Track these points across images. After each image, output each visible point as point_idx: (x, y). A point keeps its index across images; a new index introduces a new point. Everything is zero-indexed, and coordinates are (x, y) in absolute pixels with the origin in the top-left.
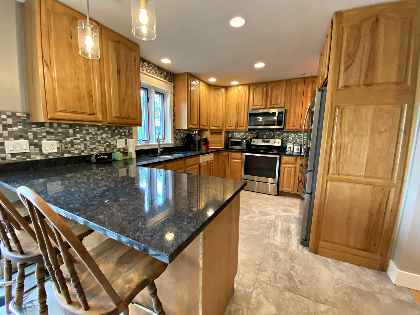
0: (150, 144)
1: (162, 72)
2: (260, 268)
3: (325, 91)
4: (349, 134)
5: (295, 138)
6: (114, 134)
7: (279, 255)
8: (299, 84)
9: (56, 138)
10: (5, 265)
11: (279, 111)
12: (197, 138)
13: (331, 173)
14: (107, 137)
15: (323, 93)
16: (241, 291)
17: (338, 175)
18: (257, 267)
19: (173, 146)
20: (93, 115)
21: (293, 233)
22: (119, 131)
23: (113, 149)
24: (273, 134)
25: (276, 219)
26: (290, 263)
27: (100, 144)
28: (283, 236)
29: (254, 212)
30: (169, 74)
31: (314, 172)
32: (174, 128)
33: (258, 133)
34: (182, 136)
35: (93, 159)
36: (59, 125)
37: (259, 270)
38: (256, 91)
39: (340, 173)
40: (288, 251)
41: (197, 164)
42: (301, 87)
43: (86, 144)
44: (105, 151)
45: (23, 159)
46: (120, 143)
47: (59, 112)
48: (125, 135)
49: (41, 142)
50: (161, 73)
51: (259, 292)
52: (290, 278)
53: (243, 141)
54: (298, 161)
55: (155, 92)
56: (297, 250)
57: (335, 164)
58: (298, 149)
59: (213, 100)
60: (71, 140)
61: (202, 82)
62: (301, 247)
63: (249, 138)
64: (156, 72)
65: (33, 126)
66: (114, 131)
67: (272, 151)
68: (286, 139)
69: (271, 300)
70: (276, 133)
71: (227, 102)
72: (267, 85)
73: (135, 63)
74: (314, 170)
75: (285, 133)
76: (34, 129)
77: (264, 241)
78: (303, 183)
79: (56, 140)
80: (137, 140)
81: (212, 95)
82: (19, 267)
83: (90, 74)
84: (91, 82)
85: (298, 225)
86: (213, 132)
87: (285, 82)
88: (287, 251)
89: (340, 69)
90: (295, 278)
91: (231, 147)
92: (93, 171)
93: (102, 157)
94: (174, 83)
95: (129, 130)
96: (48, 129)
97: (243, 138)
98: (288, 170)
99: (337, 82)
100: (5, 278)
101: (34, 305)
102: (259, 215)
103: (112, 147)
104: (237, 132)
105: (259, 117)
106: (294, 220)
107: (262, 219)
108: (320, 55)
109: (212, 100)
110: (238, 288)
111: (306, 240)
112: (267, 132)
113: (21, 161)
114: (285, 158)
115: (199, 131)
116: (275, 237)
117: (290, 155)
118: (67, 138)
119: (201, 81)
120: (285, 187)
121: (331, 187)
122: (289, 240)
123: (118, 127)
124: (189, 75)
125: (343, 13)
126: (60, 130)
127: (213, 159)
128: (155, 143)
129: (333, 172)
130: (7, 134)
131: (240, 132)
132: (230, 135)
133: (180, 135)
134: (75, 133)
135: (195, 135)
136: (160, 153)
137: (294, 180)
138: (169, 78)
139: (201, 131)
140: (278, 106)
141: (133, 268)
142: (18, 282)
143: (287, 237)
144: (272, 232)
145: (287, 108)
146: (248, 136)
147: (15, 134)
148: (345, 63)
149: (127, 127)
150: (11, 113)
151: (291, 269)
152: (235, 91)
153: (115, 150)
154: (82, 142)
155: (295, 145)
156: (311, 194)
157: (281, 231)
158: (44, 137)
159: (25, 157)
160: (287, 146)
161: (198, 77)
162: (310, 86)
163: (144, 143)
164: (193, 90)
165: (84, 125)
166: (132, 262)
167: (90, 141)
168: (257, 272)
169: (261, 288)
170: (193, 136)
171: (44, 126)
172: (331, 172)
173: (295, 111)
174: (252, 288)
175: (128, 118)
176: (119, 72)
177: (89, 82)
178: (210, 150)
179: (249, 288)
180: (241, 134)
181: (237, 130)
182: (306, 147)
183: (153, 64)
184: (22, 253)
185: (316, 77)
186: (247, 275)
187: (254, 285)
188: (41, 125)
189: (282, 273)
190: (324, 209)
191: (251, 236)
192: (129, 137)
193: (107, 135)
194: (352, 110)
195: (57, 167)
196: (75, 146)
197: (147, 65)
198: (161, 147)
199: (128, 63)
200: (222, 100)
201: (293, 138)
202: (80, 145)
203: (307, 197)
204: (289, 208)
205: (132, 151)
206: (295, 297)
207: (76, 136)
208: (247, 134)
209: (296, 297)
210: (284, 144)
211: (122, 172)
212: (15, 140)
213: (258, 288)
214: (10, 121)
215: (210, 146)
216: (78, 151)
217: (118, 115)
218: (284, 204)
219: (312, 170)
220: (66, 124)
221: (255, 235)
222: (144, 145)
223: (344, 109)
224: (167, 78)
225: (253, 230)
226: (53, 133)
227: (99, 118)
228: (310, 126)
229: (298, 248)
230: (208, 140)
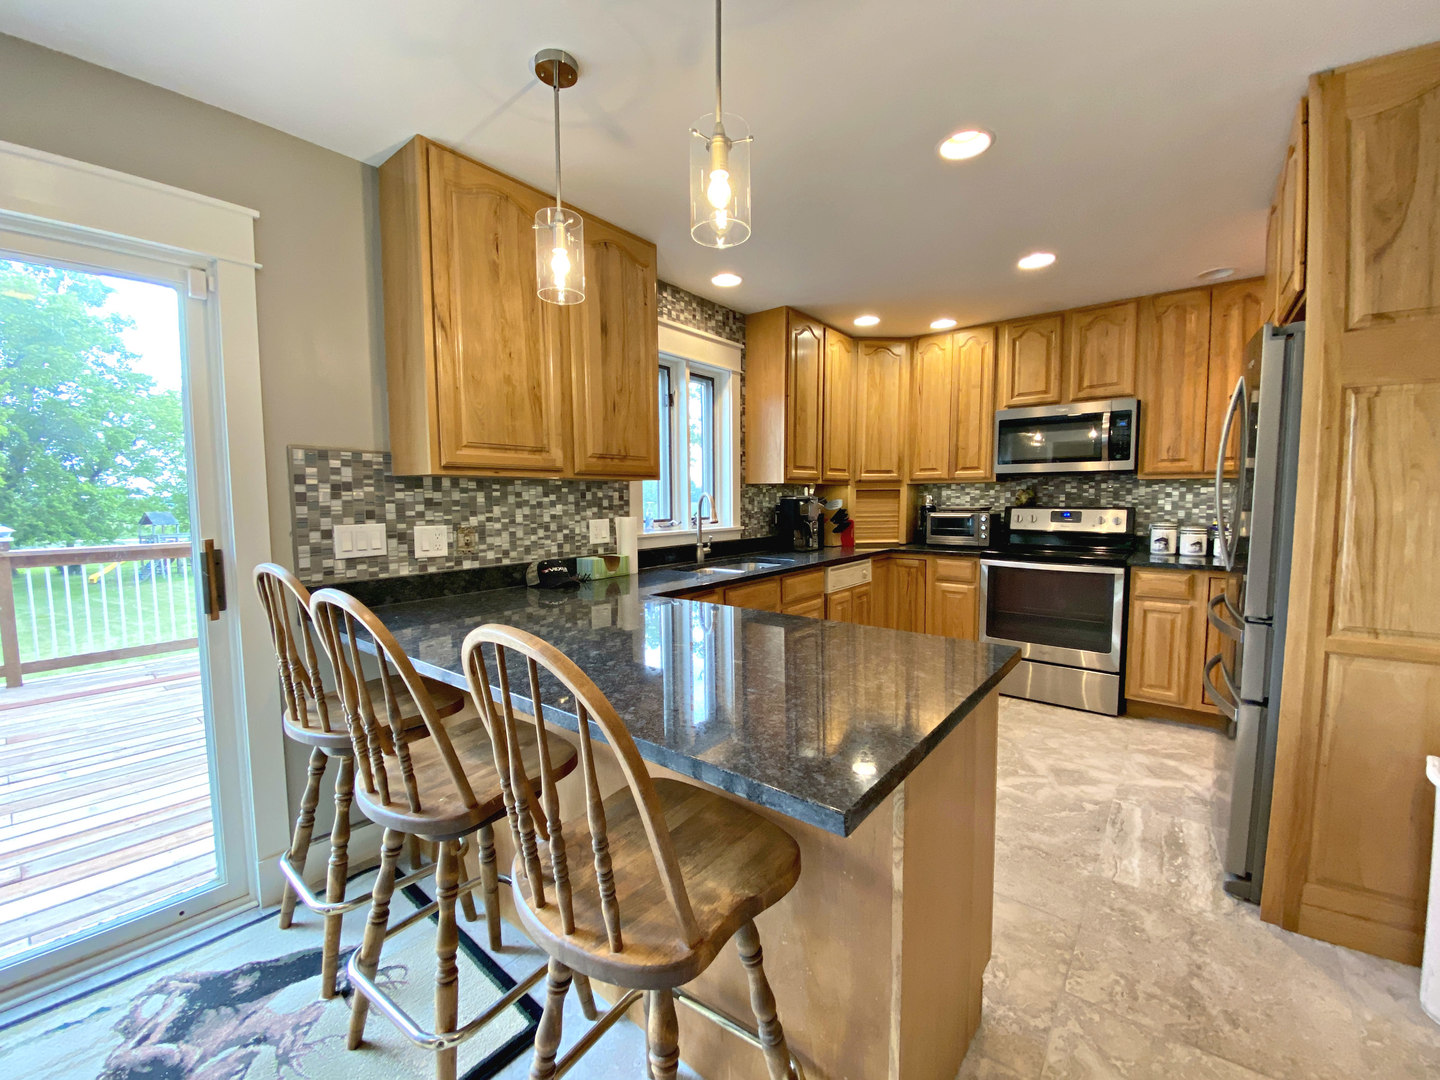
0: (675, 530)
1: (710, 312)
2: (1069, 956)
3: (1298, 336)
4: (1405, 485)
5: (1181, 503)
6: (582, 504)
7: (1142, 923)
8: (1189, 309)
9: (446, 517)
10: (333, 855)
11: (1116, 409)
12: (814, 511)
13: (1340, 625)
14: (565, 512)
15: (1291, 341)
16: (1006, 1021)
17: (1372, 636)
18: (1058, 952)
19: (738, 537)
20: (541, 451)
21: (1191, 851)
22: (594, 494)
23: (579, 548)
24: (1092, 491)
25: (1120, 799)
26: (1188, 953)
27: (549, 533)
28: (1153, 860)
29: (1032, 771)
30: (731, 316)
31: (1270, 625)
32: (743, 479)
33: (1034, 488)
34: (765, 504)
35: (532, 575)
36: (455, 482)
37: (1068, 963)
38: (1020, 345)
39: (1379, 626)
40: (1179, 911)
41: (817, 596)
42: (1198, 318)
43: (515, 532)
44: (560, 554)
45: (371, 574)
46: (598, 531)
47: (465, 446)
48: (611, 507)
49: (413, 529)
50: (709, 315)
51: (1074, 1034)
52: (1187, 1000)
53: (979, 517)
54: (1202, 590)
55: (692, 374)
56: (1212, 911)
57: (1357, 595)
58: (1199, 543)
59: (866, 384)
60: (479, 522)
61: (831, 330)
62: (1228, 902)
63: (1000, 506)
64: (694, 316)
65: (397, 486)
66: (583, 496)
67: (1089, 551)
68: (1147, 507)
69: (1119, 1063)
70: (1104, 486)
71: (915, 390)
72: (1063, 322)
73: (645, 297)
74: (1270, 618)
75: (1142, 485)
76: (399, 495)
77: (1078, 871)
78: (1229, 668)
79: (447, 522)
80: (641, 521)
81: (864, 369)
82: (388, 856)
83: (536, 342)
84: (538, 361)
85: (1213, 825)
86: (866, 490)
87: (1131, 309)
88: (1172, 910)
89: (1352, 257)
90: (1207, 1003)
91: (932, 539)
92: (529, 610)
93: (556, 569)
94: (744, 344)
95: (620, 491)
96: (428, 495)
97: (977, 506)
98: (1160, 624)
99: (1342, 305)
100: (328, 894)
101: (393, 979)
102: (1051, 779)
103: (578, 541)
104: (953, 487)
105: (1030, 434)
106: (1194, 806)
107: (1063, 796)
108: (1267, 211)
109: (864, 385)
110: (994, 1011)
111: (1248, 877)
112: (1069, 483)
113: (367, 578)
114: (1145, 579)
115: (819, 488)
116: (1121, 859)
117: (1164, 566)
118: (471, 518)
119: (827, 329)
120: (1151, 686)
121: (1344, 681)
122: (1179, 876)
123: (594, 482)
124: (791, 313)
125: (1343, 76)
126: (456, 496)
127: (869, 579)
128: (687, 527)
129: (1349, 625)
130: (340, 508)
131: (963, 485)
132: (929, 498)
133: (760, 502)
134: (491, 502)
135: (807, 501)
136: (703, 559)
137: (1188, 660)
138: (731, 330)
139: (824, 489)
140: (1110, 391)
141: (709, 867)
142: (377, 900)
143: (1172, 865)
144: (1107, 842)
145: (1147, 395)
146: (997, 499)
147: (357, 507)
148: (1369, 238)
149: (616, 481)
150: (350, 454)
151: (1192, 974)
152: (944, 350)
153: (584, 551)
154: (505, 527)
155: (1183, 528)
156: (1264, 703)
157: (1144, 840)
158: (421, 515)
159: (376, 569)
160: (1152, 535)
161: (820, 318)
162: (1235, 313)
163: (657, 531)
164: (804, 357)
165: (511, 481)
166: (700, 851)
167: (526, 525)
168: (1062, 968)
169: (1080, 1022)
170: (802, 503)
171: (421, 487)
172: (1340, 623)
173: (1177, 404)
174: (1046, 1017)
175: (624, 458)
176: (604, 329)
177: (535, 362)
178: (857, 550)
179: (1034, 1017)
180: (968, 494)
181: (954, 479)
182: (1233, 534)
183: (688, 294)
184: (418, 809)
185: (1260, 280)
186: (1025, 975)
187: (1052, 1010)
188: (415, 482)
189: (1156, 984)
190: (1317, 763)
191: (1030, 848)
192: (621, 512)
193: (566, 508)
194: (1412, 397)
195: (445, 595)
196: (489, 540)
197: (670, 298)
198: (705, 540)
199: (629, 301)
200: (897, 382)
201: (1174, 504)
202: (500, 535)
203: (1244, 716)
204: (1171, 763)
205: (628, 551)
206: (1210, 1065)
207: (491, 512)
208: (992, 492)
209: (1215, 1065)
210: (1140, 525)
211: (600, 615)
212: (357, 522)
213: (1068, 1019)
214: (347, 474)
215: (856, 535)
216: (496, 553)
217: (600, 451)
218: (1151, 747)
219: (1265, 616)
220: (471, 479)
221: (1042, 846)
222: (658, 536)
223: (1377, 394)
224: (724, 329)
225: (1033, 830)
226: (439, 504)
227: (555, 460)
228: (1247, 460)
229: (1216, 904)
230: (851, 517)
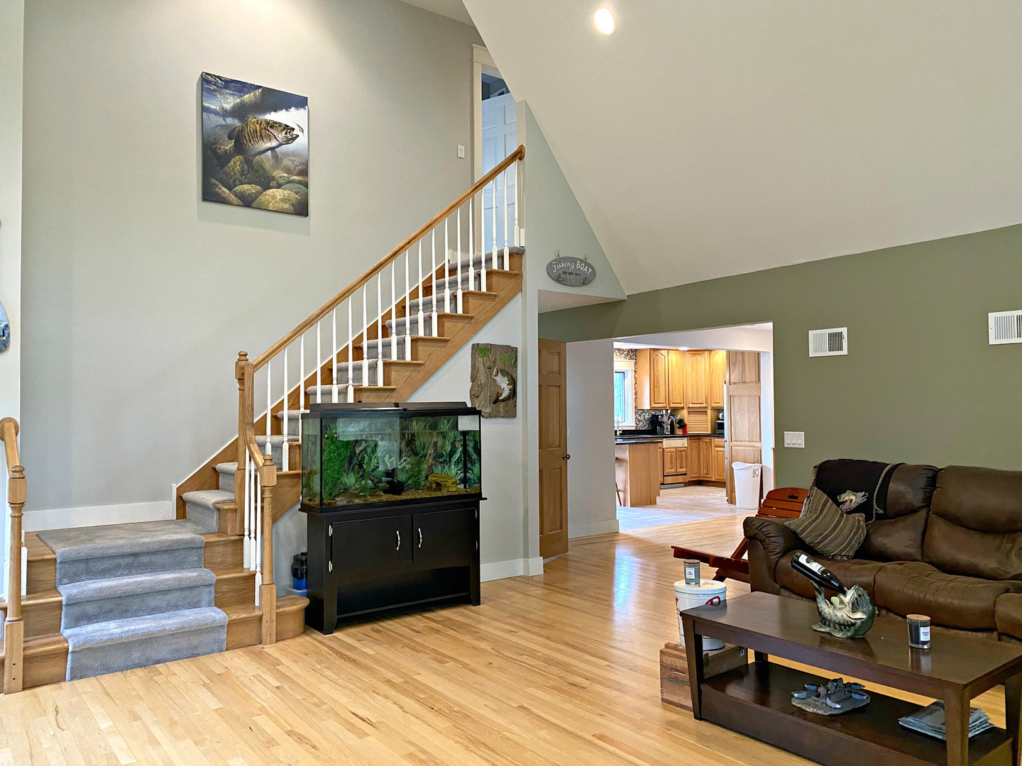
12: (668, 420)
19: (634, 429)
30: (630, 351)
32: (636, 407)
34: (646, 417)
59: (690, 368)
81: (689, 362)
86: (692, 411)
91: (717, 431)
94: (636, 360)
115: (668, 411)
119: (669, 351)
124: (651, 350)
127: (686, 445)
132: (720, 415)
133: (643, 416)
135: (663, 415)
136: (619, 436)
138: (630, 356)
170: (660, 416)
198: (620, 429)
200: (703, 368)
215: (687, 429)
230: (686, 422)
